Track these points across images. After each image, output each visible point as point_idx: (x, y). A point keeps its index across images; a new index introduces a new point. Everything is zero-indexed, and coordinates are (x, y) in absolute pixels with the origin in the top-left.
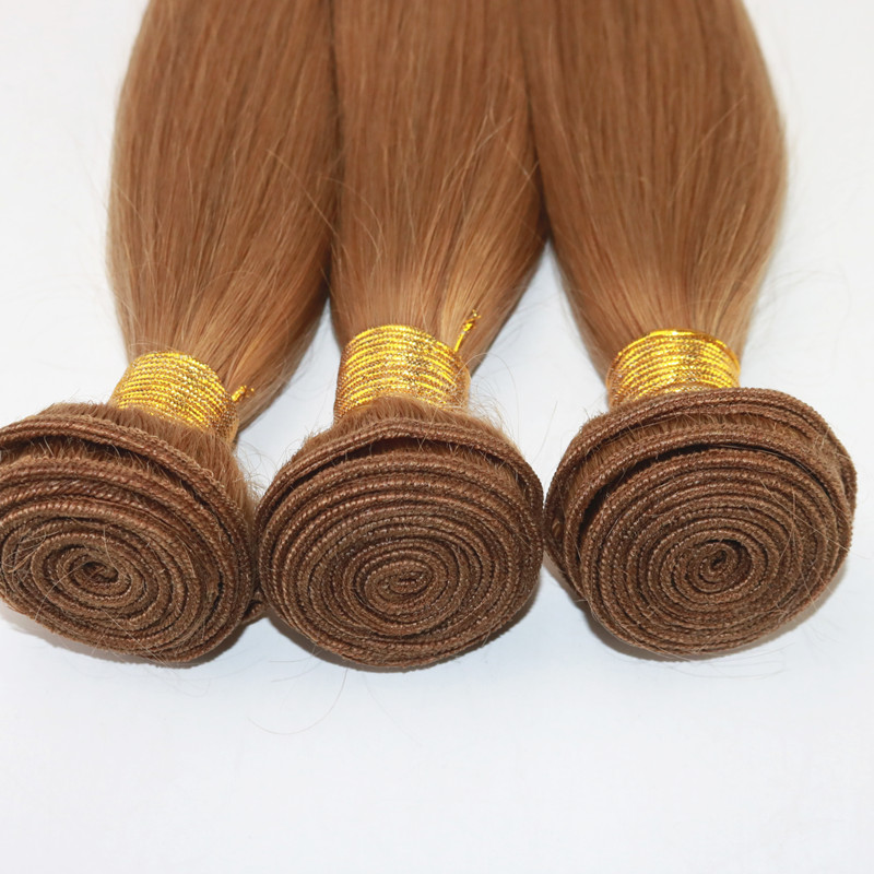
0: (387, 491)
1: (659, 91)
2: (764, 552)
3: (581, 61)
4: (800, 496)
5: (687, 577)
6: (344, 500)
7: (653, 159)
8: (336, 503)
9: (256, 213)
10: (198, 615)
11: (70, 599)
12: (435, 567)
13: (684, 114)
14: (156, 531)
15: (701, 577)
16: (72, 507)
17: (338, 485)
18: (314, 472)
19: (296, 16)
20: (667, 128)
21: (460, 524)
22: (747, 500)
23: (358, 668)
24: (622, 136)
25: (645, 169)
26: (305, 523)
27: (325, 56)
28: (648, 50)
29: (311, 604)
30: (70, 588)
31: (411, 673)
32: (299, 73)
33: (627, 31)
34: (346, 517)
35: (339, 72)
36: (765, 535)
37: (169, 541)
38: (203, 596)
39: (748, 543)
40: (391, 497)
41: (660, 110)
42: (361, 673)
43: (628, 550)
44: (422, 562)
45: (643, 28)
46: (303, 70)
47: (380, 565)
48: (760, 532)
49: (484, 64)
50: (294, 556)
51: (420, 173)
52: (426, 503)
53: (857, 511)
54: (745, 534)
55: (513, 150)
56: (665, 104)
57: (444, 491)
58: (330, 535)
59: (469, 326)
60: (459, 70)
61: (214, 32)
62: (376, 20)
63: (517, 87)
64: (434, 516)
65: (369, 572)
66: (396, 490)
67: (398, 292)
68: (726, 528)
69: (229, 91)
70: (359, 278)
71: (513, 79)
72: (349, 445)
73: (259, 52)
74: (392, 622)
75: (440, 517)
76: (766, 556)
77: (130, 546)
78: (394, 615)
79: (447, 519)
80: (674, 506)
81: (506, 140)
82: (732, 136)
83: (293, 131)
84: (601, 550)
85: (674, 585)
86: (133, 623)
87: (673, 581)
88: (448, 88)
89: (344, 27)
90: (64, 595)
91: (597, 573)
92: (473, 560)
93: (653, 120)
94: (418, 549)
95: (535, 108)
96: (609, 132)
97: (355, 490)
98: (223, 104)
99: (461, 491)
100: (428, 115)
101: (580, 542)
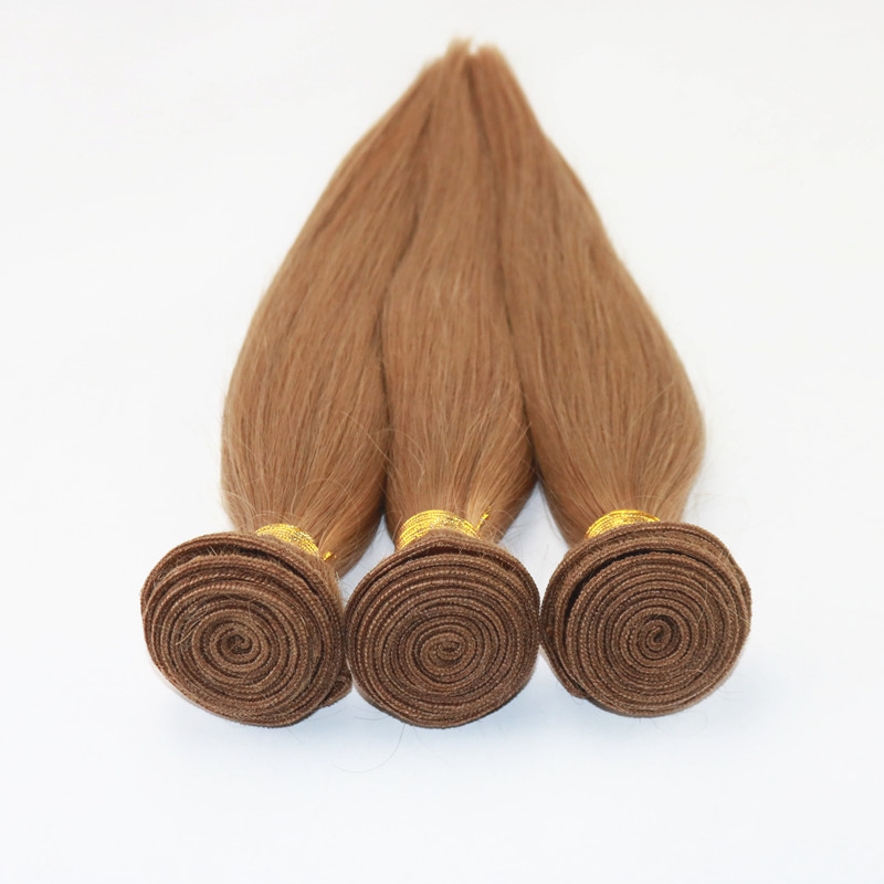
0: (437, 578)
1: (615, 386)
2: (688, 625)
3: (560, 369)
4: (711, 585)
5: (637, 644)
6: (409, 584)
7: (611, 421)
8: (404, 587)
9: (335, 453)
10: (305, 677)
11: (215, 668)
12: (468, 639)
13: (632, 398)
14: (284, 605)
15: (647, 647)
16: (228, 587)
17: (405, 575)
18: (389, 570)
19: (356, 345)
20: (620, 406)
21: (486, 605)
22: (676, 585)
23: (411, 725)
24: (589, 409)
25: (606, 427)
26: (383, 602)
27: (378, 368)
28: (607, 363)
29: (383, 667)
30: (216, 656)
31: (447, 730)
32: (359, 379)
33: (591, 352)
34: (410, 597)
35: (387, 378)
36: (689, 613)
37: (292, 612)
38: (310, 658)
39: (677, 618)
40: (441, 582)
41: (615, 395)
42: (413, 727)
43: (599, 622)
44: (460, 635)
45: (603, 350)
46: (363, 377)
47: (430, 636)
48: (685, 609)
49: (491, 374)
50: (375, 626)
51: (449, 429)
52: (464, 588)
53: (753, 619)
54: (675, 610)
55: (514, 417)
56: (619, 393)
57: (476, 579)
58: (400, 609)
59: (486, 516)
60: (474, 377)
61: (298, 354)
62: (414, 348)
63: (515, 387)
64: (469, 598)
65: (424, 642)
66: (445, 578)
67: (437, 493)
68: (662, 606)
69: (311, 386)
70: (409, 489)
71: (511, 382)
72: (413, 551)
73: (332, 364)
74: (437, 682)
75: (473, 599)
76: (690, 630)
77: (263, 618)
78: (439, 676)
79: (478, 600)
80: (627, 589)
81: (509, 410)
82: (666, 412)
83: (358, 409)
84: (580, 623)
85: (629, 650)
86: (258, 687)
87: (628, 648)
88: (466, 384)
89: (391, 352)
90: (212, 665)
91: (577, 641)
92: (494, 634)
93: (611, 400)
94: (458, 624)
95: (528, 399)
96: (580, 407)
97: (417, 577)
98: (308, 394)
99: (487, 579)
100: (453, 400)
101: (566, 622)
